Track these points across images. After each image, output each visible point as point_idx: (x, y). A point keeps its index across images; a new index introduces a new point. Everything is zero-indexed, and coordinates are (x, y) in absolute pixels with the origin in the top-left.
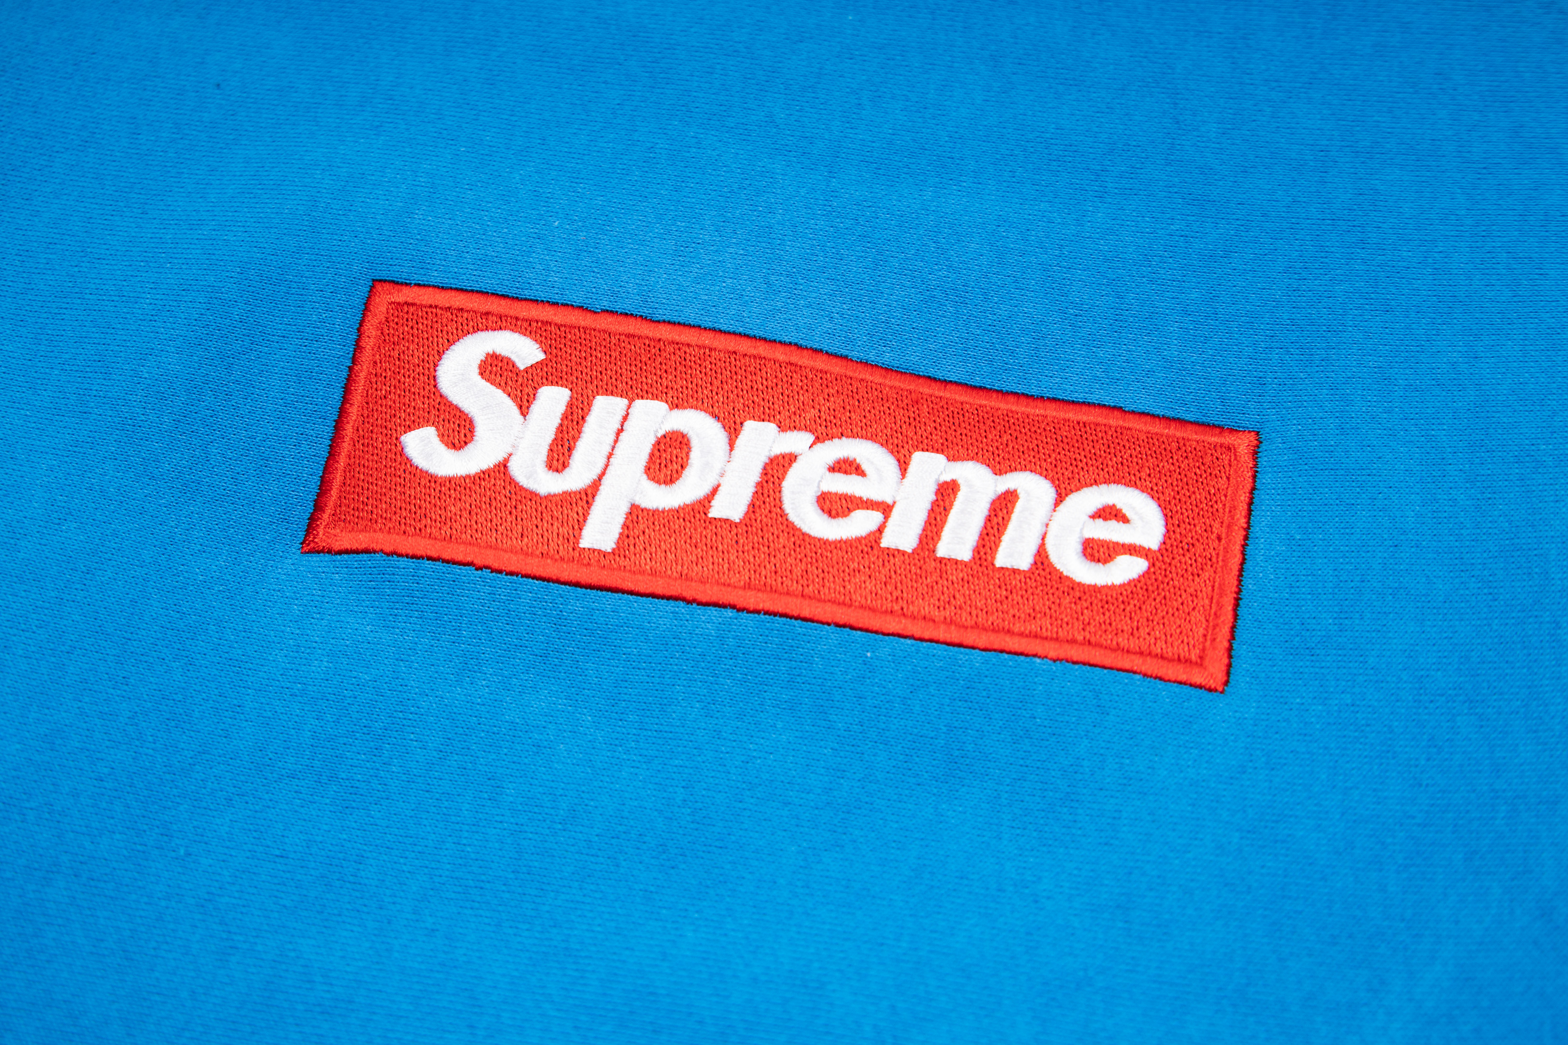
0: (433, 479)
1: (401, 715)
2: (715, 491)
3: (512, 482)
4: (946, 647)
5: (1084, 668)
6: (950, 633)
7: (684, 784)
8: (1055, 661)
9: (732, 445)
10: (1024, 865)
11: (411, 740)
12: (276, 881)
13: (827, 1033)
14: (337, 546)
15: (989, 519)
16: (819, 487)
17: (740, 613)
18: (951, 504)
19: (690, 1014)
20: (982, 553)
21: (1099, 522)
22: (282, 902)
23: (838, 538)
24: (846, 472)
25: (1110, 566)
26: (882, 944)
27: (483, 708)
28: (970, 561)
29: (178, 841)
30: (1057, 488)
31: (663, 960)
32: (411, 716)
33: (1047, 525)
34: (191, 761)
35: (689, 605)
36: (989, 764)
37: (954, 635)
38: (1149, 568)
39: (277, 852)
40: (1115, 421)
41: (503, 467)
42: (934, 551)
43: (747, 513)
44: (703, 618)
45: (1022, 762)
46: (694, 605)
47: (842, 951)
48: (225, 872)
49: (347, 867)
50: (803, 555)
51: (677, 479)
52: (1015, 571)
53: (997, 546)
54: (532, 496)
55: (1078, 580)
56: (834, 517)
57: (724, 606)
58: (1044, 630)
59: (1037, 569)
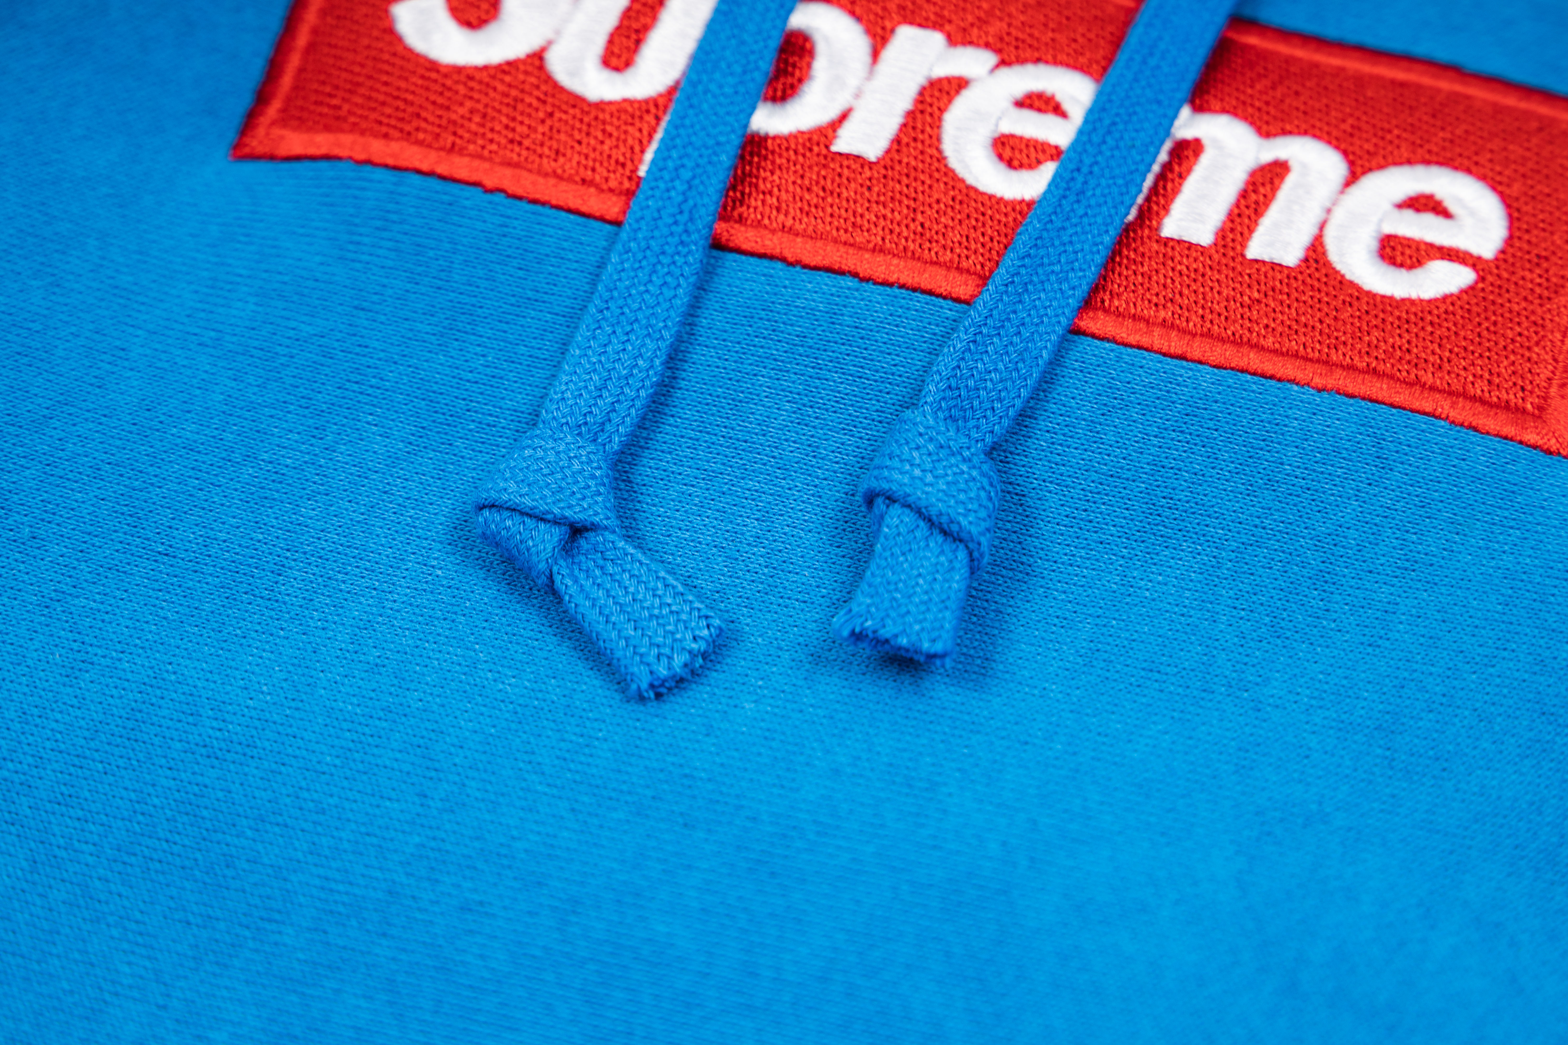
0: (433, 66)
1: (355, 387)
2: (844, 117)
3: (549, 79)
4: (1161, 358)
5: (1363, 403)
6: (1169, 341)
7: (758, 515)
8: (1319, 390)
9: (875, 54)
10: (1246, 659)
11: (368, 423)
12: (156, 586)
13: (935, 847)
14: (283, 151)
15: (1244, 195)
16: (997, 125)
17: (864, 284)
18: (1189, 171)
19: (740, 807)
20: (1229, 240)
21: (1409, 214)
22: (161, 613)
23: (1019, 197)
24: (1039, 110)
25: (1418, 273)
26: (1026, 743)
27: (475, 387)
28: (1211, 246)
29: (17, 517)
30: (1351, 164)
31: (708, 735)
32: (370, 391)
33: (1329, 211)
34: (46, 412)
35: (791, 268)
36: (1208, 521)
37: (1176, 344)
38: (1476, 283)
39: (161, 549)
40: (1446, 85)
41: (537, 58)
42: (1156, 230)
43: (888, 152)
44: (809, 286)
45: (1257, 521)
46: (798, 268)
47: (966, 746)
48: (83, 566)
49: (260, 578)
50: (964, 216)
51: (791, 95)
52: (1275, 266)
53: (1251, 231)
54: (576, 101)
55: (1366, 287)
56: (1015, 168)
57: (841, 272)
58: (1309, 350)
59: (1308, 267)
